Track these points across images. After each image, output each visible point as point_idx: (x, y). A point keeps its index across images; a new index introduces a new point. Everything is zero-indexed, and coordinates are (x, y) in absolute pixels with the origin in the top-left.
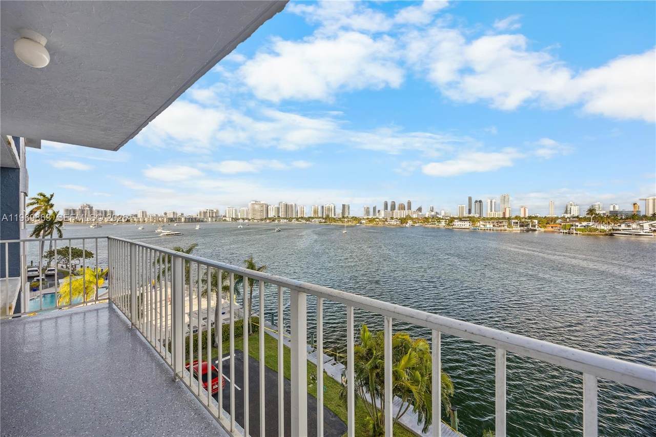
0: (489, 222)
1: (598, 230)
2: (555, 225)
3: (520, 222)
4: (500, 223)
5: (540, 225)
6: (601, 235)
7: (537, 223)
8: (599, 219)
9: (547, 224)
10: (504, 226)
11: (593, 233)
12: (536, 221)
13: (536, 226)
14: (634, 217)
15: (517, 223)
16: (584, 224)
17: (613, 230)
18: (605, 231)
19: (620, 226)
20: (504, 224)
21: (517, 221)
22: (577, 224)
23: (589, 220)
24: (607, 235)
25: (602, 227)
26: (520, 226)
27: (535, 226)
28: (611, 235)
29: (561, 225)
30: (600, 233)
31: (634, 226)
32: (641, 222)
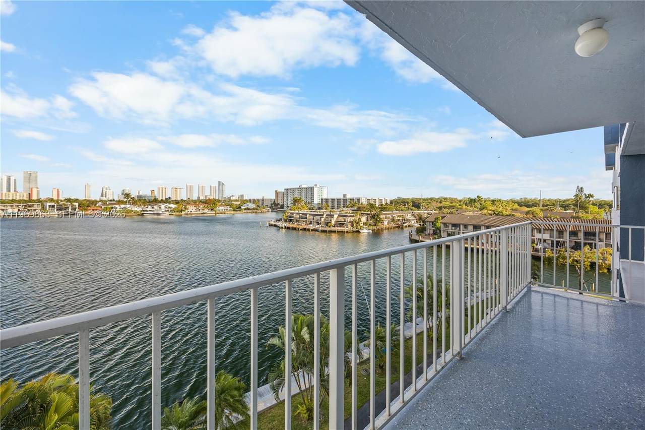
0: (12, 206)
1: (133, 211)
2: (95, 208)
3: (57, 206)
4: (30, 206)
5: (81, 208)
6: (135, 215)
7: (77, 206)
8: (134, 202)
9: (88, 207)
10: (35, 210)
11: (129, 214)
12: (77, 204)
13: (77, 209)
14: (155, 201)
15: (53, 206)
16: (123, 206)
17: (143, 210)
18: (138, 212)
19: (147, 207)
20: (36, 207)
21: (53, 204)
22: (117, 206)
23: (125, 203)
24: (139, 215)
25: (136, 209)
26: (57, 210)
27: (75, 209)
28: (142, 215)
29: (101, 207)
30: (134, 214)
31: (156, 207)
32: (160, 204)
